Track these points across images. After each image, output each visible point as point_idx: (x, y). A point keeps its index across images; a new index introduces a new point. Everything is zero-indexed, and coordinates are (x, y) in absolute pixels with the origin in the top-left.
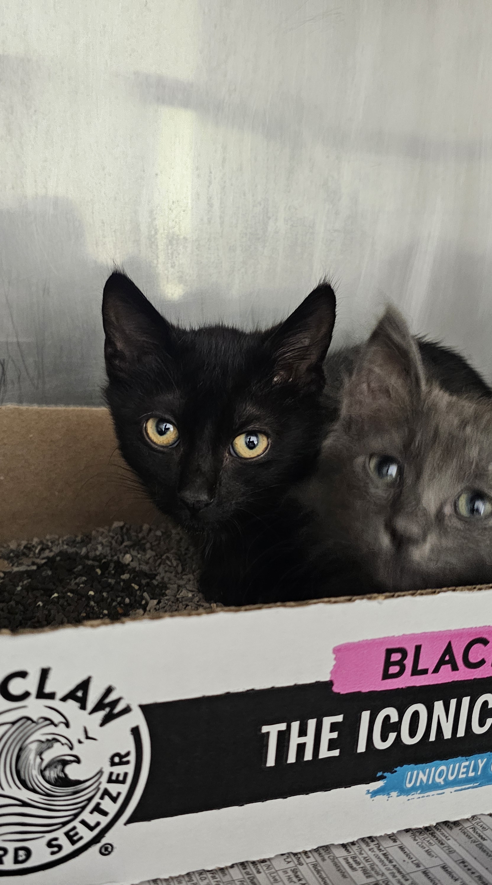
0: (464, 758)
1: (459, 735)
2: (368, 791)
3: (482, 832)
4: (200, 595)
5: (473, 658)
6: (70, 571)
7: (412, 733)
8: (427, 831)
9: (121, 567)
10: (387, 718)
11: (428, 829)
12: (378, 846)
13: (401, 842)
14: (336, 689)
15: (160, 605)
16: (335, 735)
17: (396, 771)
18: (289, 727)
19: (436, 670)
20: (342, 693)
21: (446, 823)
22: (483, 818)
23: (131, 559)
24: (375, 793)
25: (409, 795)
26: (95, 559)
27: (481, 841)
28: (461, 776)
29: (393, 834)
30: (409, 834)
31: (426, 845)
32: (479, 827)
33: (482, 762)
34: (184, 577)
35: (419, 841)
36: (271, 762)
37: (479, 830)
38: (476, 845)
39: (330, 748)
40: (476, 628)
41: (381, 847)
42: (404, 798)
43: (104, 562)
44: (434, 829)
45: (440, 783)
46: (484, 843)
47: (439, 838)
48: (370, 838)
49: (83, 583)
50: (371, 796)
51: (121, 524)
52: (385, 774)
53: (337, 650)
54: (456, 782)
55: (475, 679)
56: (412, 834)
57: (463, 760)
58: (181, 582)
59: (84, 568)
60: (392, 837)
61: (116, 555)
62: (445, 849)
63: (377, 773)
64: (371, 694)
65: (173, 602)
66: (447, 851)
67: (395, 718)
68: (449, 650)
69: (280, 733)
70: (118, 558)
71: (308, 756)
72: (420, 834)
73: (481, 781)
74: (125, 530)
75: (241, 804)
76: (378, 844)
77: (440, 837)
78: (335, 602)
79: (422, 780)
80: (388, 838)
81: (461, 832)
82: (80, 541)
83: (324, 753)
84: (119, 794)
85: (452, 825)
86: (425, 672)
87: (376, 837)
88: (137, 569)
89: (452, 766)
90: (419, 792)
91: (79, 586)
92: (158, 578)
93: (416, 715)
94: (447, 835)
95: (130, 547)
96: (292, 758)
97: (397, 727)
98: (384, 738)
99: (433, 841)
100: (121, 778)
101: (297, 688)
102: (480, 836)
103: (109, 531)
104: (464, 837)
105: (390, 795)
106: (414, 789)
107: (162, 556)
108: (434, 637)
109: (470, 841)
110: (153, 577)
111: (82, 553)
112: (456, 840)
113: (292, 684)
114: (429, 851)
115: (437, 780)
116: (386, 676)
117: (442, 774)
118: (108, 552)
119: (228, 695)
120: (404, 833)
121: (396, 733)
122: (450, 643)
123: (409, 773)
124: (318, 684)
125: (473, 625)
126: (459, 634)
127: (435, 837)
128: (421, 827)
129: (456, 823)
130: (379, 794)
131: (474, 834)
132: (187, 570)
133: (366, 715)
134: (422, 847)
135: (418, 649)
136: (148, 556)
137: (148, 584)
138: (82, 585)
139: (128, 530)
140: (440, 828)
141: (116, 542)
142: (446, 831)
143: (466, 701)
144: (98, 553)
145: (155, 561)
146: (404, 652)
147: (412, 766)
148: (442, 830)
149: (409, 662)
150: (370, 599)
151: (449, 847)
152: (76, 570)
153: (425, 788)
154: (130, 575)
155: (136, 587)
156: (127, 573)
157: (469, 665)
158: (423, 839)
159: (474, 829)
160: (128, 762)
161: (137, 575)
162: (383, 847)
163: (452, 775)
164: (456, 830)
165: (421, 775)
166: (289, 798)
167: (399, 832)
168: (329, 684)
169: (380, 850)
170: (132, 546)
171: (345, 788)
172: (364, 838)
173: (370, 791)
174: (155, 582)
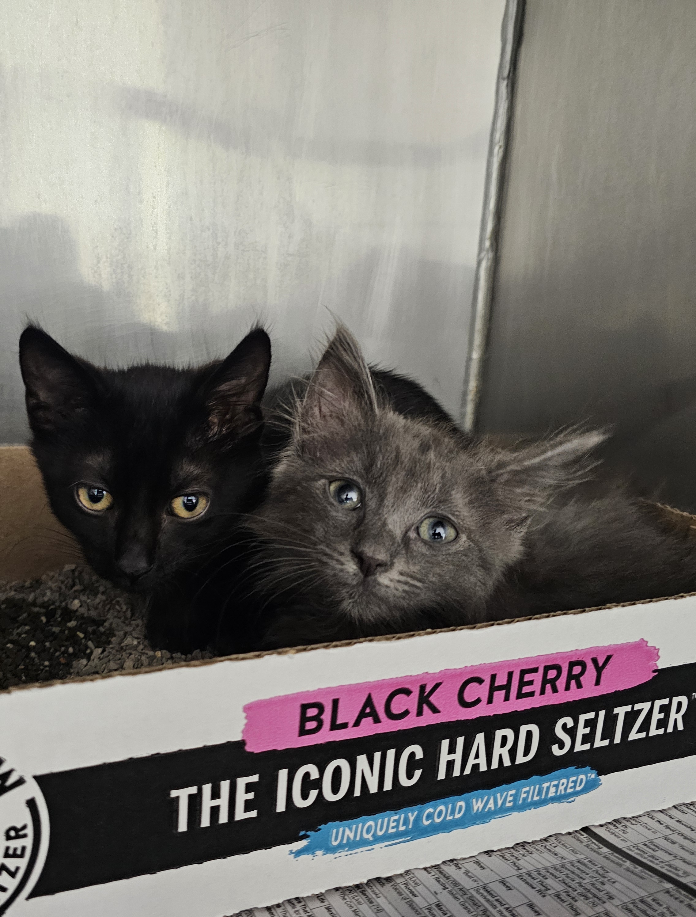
0: (393, 812)
1: (385, 789)
2: (291, 851)
3: (414, 887)
4: (146, 642)
5: (396, 709)
6: (14, 620)
7: (335, 789)
8: (358, 889)
9: (68, 614)
10: (307, 775)
11: (359, 887)
12: (305, 907)
13: (329, 902)
14: (249, 748)
15: (105, 653)
16: (251, 796)
17: (320, 830)
18: (200, 790)
19: (357, 724)
20: (256, 752)
21: (378, 879)
22: (417, 873)
23: (79, 605)
24: (298, 853)
25: (336, 853)
26: (43, 605)
27: (412, 897)
28: (391, 831)
29: (321, 893)
30: (339, 893)
31: (354, 904)
32: (411, 882)
33: (413, 815)
34: (132, 623)
35: (348, 900)
36: (183, 826)
37: (411, 886)
38: (406, 903)
39: (247, 810)
40: (397, 678)
41: (307, 909)
42: (330, 856)
43: (52, 609)
44: (365, 886)
45: (368, 839)
46: (415, 899)
47: (370, 897)
48: (297, 899)
49: (25, 633)
50: (295, 856)
51: (73, 566)
52: (308, 833)
53: (248, 709)
54: (386, 837)
55: (399, 730)
56: (342, 892)
57: (392, 814)
58: (128, 629)
59: (29, 615)
60: (320, 897)
61: (65, 600)
62: (373, 908)
63: (300, 833)
64: (288, 752)
65: (117, 651)
66: (375, 910)
67: (315, 774)
68: (369, 702)
69: (191, 797)
70: (67, 604)
71: (223, 818)
72: (350, 892)
73: (413, 834)
74: (76, 574)
75: (153, 872)
76: (304, 905)
77: (370, 895)
78: (243, 659)
79: (348, 837)
80: (316, 899)
81: (393, 888)
82: (29, 586)
83: (240, 815)
84: (17, 869)
85: (384, 881)
86: (344, 726)
87: (303, 898)
88: (86, 615)
89: (380, 821)
90: (346, 849)
91: (20, 636)
92: (106, 624)
93: (337, 771)
94: (378, 892)
95: (81, 591)
96: (205, 822)
97: (318, 784)
98: (305, 796)
99: (362, 898)
100: (19, 852)
101: (206, 750)
102: (411, 892)
103: (60, 575)
104: (395, 893)
105: (315, 854)
106: (341, 846)
107: (112, 600)
108: (352, 689)
109: (400, 899)
110: (100, 623)
111: (29, 600)
112: (386, 898)
113: (200, 745)
114: (357, 911)
115: (366, 836)
116: (303, 732)
117: (370, 829)
118: (57, 598)
119: (131, 761)
120: (334, 891)
121: (317, 791)
122: (369, 696)
123: (335, 831)
124: (229, 745)
125: (394, 676)
126: (380, 685)
127: (365, 895)
128: (351, 884)
129: (389, 879)
130: (303, 853)
131: (406, 891)
132: (137, 615)
133: (283, 774)
134: (350, 906)
135: (336, 703)
136: (97, 601)
137: (94, 632)
138: (23, 636)
139: (80, 573)
140: (371, 885)
141: (66, 587)
142: (377, 888)
143: (391, 754)
144: (46, 599)
145: (104, 606)
146: (320, 707)
147: (337, 823)
148: (374, 887)
149: (327, 717)
150: (279, 653)
151: (378, 906)
152: (20, 618)
153: (352, 845)
154: (78, 622)
155: (81, 635)
156: (74, 620)
157: (392, 716)
158: (351, 898)
159: (406, 885)
160: (25, 836)
161: (84, 621)
162: (309, 908)
163: (381, 830)
164: (388, 887)
165: (347, 832)
166: (205, 863)
167: (327, 891)
168: (242, 743)
169: (306, 912)
170: (83, 591)
171: (266, 849)
172: (290, 899)
173: (293, 851)
174: (102, 629)
